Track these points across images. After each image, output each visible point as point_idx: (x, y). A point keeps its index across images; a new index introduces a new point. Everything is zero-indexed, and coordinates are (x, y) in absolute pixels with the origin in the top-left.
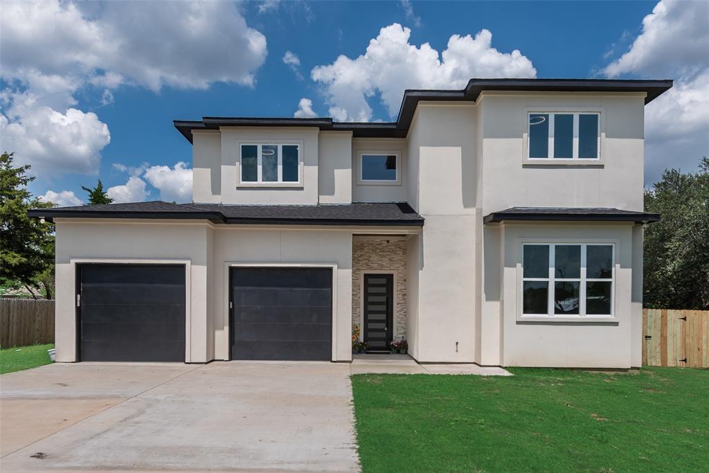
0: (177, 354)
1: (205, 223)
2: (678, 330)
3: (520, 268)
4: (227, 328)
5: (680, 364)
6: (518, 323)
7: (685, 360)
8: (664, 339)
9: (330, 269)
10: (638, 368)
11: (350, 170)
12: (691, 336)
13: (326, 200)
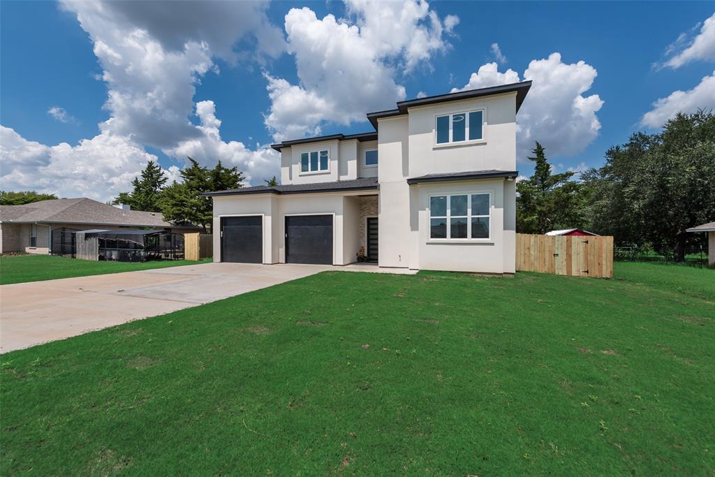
0: (258, 259)
1: (270, 195)
2: (582, 250)
3: (428, 211)
4: (284, 247)
5: (582, 274)
6: (427, 244)
7: (587, 272)
8: (569, 256)
9: (332, 216)
10: (513, 274)
11: (356, 161)
12: (592, 254)
13: (343, 178)
